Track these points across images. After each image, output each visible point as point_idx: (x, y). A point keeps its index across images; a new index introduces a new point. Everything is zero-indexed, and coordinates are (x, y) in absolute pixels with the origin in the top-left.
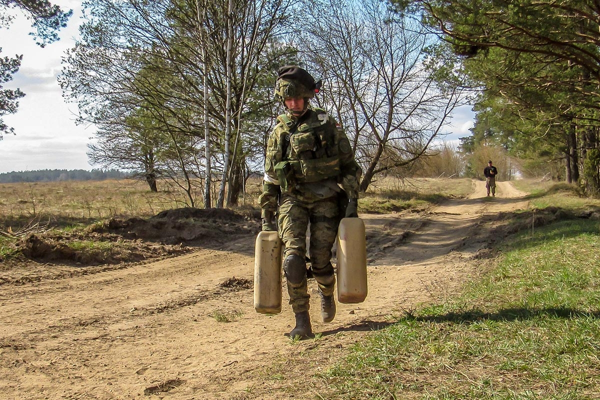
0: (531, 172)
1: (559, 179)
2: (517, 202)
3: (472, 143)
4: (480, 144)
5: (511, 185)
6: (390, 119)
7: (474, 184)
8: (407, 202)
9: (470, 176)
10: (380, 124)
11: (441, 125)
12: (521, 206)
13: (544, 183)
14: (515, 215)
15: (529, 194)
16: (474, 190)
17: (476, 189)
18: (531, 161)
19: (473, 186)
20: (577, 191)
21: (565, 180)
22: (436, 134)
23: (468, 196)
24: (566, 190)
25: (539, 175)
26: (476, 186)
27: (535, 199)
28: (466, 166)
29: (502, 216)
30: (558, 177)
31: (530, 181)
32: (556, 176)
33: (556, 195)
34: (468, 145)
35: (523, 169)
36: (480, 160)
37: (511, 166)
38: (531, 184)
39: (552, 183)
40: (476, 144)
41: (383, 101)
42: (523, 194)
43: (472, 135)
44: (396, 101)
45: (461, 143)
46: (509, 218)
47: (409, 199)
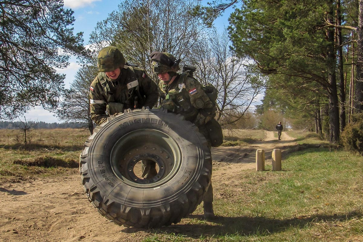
0: (297, 127)
1: (312, 130)
2: (290, 142)
3: (263, 109)
4: (267, 109)
5: (286, 134)
6: (225, 99)
7: (266, 133)
8: (236, 142)
9: (261, 128)
10: (220, 102)
11: (251, 103)
12: (292, 144)
13: (303, 133)
14: (290, 147)
15: (296, 138)
16: (266, 136)
17: (267, 136)
18: (297, 120)
19: (265, 134)
20: (320, 137)
21: (315, 131)
22: (248, 107)
23: (264, 140)
24: (314, 136)
25: (302, 128)
26: (267, 134)
27: (299, 141)
28: (259, 122)
29: (285, 147)
30: (312, 129)
31: (297, 132)
32: (311, 129)
33: (309, 139)
34: (260, 110)
35: (293, 125)
36: (268, 119)
37: (285, 122)
38: (297, 134)
39: (308, 133)
40: (265, 109)
41: (220, 89)
42: (293, 139)
43: (262, 103)
44: (227, 90)
45: (256, 109)
46: (288, 148)
47: (236, 141)
